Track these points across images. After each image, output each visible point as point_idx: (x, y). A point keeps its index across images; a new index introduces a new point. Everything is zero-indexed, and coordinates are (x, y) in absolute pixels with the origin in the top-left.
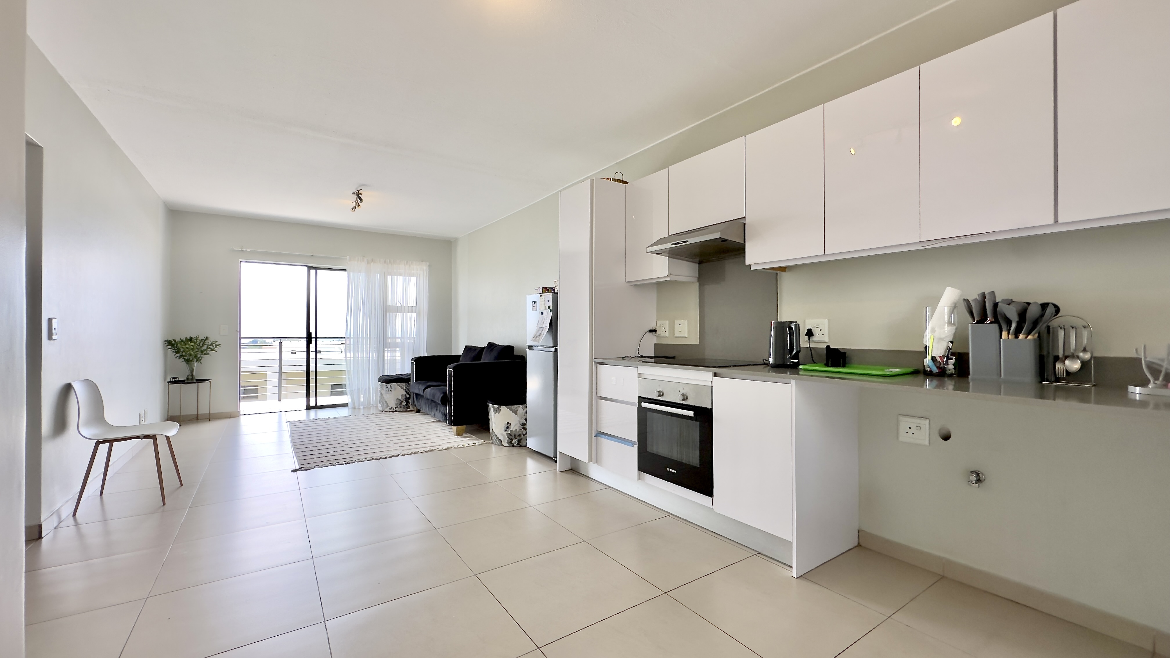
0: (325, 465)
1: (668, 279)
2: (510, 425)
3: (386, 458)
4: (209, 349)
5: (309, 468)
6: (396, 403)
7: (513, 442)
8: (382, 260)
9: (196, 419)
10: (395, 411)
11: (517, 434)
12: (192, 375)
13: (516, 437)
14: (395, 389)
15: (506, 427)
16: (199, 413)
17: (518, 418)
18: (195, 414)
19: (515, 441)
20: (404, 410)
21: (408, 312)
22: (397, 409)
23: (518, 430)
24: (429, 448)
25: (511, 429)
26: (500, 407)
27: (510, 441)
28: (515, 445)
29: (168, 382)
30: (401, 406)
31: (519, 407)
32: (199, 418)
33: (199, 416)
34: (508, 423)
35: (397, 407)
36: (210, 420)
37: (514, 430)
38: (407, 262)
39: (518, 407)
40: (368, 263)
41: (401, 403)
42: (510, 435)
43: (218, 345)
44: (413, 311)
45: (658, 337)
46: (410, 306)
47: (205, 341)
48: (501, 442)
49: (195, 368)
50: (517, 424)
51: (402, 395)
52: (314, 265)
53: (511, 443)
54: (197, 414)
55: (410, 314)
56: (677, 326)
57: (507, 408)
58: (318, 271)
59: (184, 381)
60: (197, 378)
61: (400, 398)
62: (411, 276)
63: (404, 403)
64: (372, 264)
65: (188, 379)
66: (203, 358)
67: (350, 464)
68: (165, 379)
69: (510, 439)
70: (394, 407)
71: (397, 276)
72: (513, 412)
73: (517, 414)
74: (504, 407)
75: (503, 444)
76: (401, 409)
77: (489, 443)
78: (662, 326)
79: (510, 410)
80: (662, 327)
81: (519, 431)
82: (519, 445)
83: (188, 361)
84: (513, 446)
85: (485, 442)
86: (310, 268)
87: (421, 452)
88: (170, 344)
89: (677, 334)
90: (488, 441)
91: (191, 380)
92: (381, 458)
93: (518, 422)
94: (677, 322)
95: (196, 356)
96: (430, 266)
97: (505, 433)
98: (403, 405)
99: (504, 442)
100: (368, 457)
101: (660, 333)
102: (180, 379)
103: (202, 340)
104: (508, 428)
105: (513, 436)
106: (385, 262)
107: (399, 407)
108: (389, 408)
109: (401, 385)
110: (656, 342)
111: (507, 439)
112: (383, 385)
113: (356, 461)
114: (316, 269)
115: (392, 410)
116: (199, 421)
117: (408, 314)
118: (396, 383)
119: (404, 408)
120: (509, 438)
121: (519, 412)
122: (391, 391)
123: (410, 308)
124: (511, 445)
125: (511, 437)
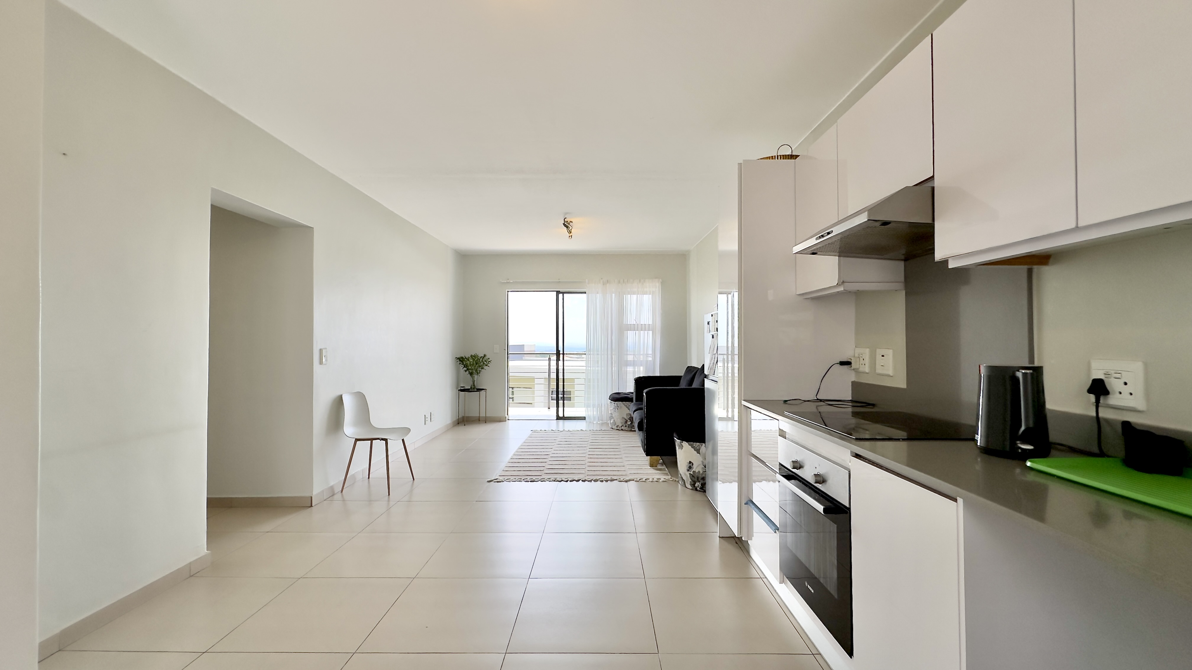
0: (514, 480)
1: (841, 289)
2: (693, 465)
3: (567, 481)
4: (484, 365)
5: (500, 481)
6: (622, 421)
7: (696, 485)
8: (616, 280)
9: (478, 420)
10: (621, 429)
11: (701, 476)
12: (474, 385)
13: (700, 479)
14: (621, 407)
15: (688, 466)
16: (480, 416)
17: (701, 458)
18: (477, 417)
19: (698, 484)
20: (629, 429)
21: (642, 330)
22: (622, 428)
23: (701, 472)
24: (612, 477)
25: (694, 470)
26: (682, 443)
27: (693, 483)
28: (698, 489)
29: (459, 390)
30: (627, 425)
31: (702, 445)
32: (480, 419)
33: (480, 418)
34: (690, 462)
35: (623, 426)
36: (486, 422)
37: (697, 471)
38: (640, 281)
39: (700, 446)
40: (603, 284)
41: (626, 422)
42: (693, 476)
43: (490, 362)
44: (646, 329)
45: (856, 370)
46: (643, 324)
47: (484, 357)
48: (685, 483)
49: (475, 380)
50: (699, 465)
51: (627, 414)
52: (561, 290)
53: (694, 486)
54: (479, 417)
55: (643, 332)
56: (879, 357)
57: (689, 445)
58: (565, 295)
59: (469, 389)
60: (477, 388)
61: (625, 417)
62: (644, 294)
63: (629, 422)
64: (608, 285)
65: (471, 387)
66: (481, 372)
67: (534, 482)
68: (457, 388)
69: (693, 481)
70: (620, 425)
71: (631, 295)
72: (695, 450)
73: (700, 454)
74: (686, 444)
75: (687, 486)
76: (626, 428)
77: (676, 481)
78: (861, 356)
79: (692, 447)
80: (861, 358)
81: (702, 474)
82: (703, 490)
83: (471, 374)
84: (696, 490)
85: (671, 479)
86: (558, 293)
87: (601, 480)
88: (461, 360)
89: (879, 370)
90: (675, 479)
91: (475, 389)
92: (562, 481)
93: (701, 463)
94: (880, 352)
95: (476, 371)
96: (663, 283)
97: (688, 473)
98: (628, 424)
99: (688, 483)
100: (553, 477)
101: (858, 367)
102: (466, 388)
103: (481, 357)
104: (690, 468)
105: (696, 478)
106: (619, 282)
107: (624, 426)
108: (616, 425)
109: (626, 404)
110: (853, 380)
111: (690, 480)
112: (611, 403)
113: (541, 480)
114: (563, 293)
115: (618, 428)
116: (480, 422)
117: (641, 331)
118: (622, 402)
119: (629, 427)
120: (691, 479)
121: (702, 451)
122: (618, 409)
123: (643, 326)
124: (694, 488)
125: (693, 479)
